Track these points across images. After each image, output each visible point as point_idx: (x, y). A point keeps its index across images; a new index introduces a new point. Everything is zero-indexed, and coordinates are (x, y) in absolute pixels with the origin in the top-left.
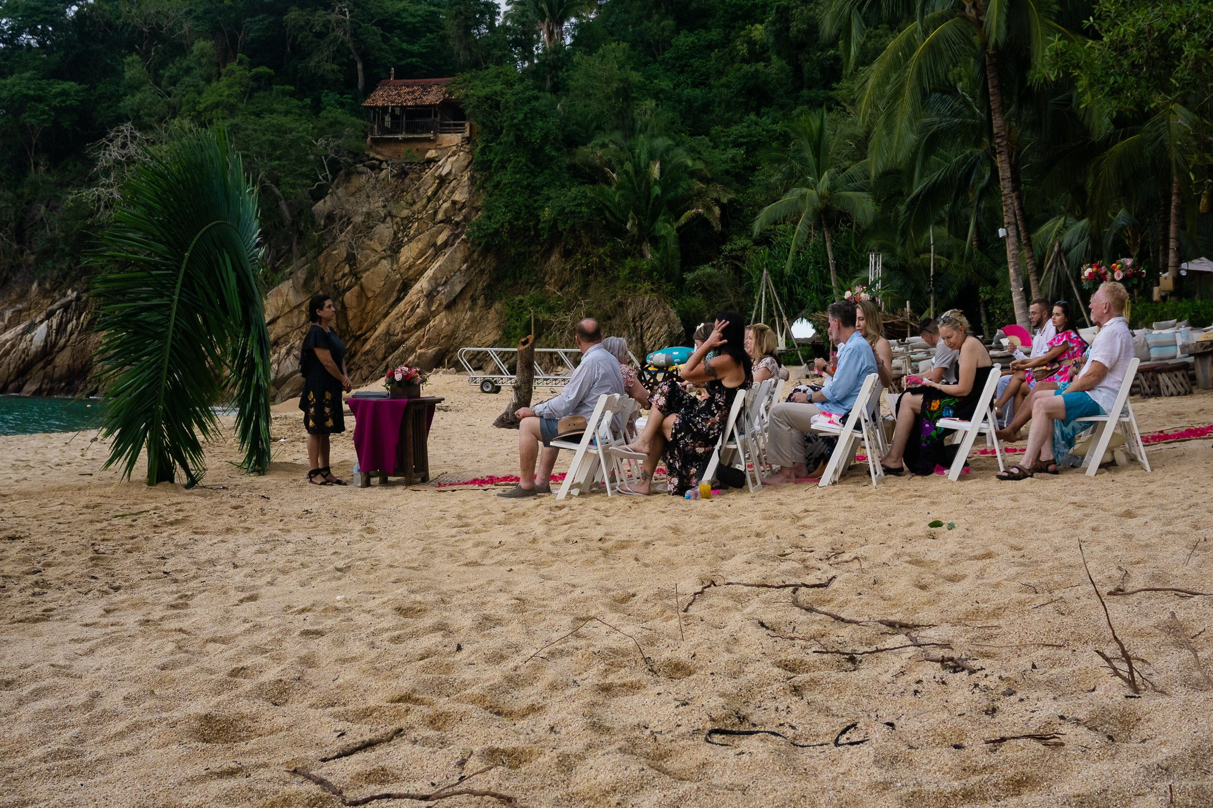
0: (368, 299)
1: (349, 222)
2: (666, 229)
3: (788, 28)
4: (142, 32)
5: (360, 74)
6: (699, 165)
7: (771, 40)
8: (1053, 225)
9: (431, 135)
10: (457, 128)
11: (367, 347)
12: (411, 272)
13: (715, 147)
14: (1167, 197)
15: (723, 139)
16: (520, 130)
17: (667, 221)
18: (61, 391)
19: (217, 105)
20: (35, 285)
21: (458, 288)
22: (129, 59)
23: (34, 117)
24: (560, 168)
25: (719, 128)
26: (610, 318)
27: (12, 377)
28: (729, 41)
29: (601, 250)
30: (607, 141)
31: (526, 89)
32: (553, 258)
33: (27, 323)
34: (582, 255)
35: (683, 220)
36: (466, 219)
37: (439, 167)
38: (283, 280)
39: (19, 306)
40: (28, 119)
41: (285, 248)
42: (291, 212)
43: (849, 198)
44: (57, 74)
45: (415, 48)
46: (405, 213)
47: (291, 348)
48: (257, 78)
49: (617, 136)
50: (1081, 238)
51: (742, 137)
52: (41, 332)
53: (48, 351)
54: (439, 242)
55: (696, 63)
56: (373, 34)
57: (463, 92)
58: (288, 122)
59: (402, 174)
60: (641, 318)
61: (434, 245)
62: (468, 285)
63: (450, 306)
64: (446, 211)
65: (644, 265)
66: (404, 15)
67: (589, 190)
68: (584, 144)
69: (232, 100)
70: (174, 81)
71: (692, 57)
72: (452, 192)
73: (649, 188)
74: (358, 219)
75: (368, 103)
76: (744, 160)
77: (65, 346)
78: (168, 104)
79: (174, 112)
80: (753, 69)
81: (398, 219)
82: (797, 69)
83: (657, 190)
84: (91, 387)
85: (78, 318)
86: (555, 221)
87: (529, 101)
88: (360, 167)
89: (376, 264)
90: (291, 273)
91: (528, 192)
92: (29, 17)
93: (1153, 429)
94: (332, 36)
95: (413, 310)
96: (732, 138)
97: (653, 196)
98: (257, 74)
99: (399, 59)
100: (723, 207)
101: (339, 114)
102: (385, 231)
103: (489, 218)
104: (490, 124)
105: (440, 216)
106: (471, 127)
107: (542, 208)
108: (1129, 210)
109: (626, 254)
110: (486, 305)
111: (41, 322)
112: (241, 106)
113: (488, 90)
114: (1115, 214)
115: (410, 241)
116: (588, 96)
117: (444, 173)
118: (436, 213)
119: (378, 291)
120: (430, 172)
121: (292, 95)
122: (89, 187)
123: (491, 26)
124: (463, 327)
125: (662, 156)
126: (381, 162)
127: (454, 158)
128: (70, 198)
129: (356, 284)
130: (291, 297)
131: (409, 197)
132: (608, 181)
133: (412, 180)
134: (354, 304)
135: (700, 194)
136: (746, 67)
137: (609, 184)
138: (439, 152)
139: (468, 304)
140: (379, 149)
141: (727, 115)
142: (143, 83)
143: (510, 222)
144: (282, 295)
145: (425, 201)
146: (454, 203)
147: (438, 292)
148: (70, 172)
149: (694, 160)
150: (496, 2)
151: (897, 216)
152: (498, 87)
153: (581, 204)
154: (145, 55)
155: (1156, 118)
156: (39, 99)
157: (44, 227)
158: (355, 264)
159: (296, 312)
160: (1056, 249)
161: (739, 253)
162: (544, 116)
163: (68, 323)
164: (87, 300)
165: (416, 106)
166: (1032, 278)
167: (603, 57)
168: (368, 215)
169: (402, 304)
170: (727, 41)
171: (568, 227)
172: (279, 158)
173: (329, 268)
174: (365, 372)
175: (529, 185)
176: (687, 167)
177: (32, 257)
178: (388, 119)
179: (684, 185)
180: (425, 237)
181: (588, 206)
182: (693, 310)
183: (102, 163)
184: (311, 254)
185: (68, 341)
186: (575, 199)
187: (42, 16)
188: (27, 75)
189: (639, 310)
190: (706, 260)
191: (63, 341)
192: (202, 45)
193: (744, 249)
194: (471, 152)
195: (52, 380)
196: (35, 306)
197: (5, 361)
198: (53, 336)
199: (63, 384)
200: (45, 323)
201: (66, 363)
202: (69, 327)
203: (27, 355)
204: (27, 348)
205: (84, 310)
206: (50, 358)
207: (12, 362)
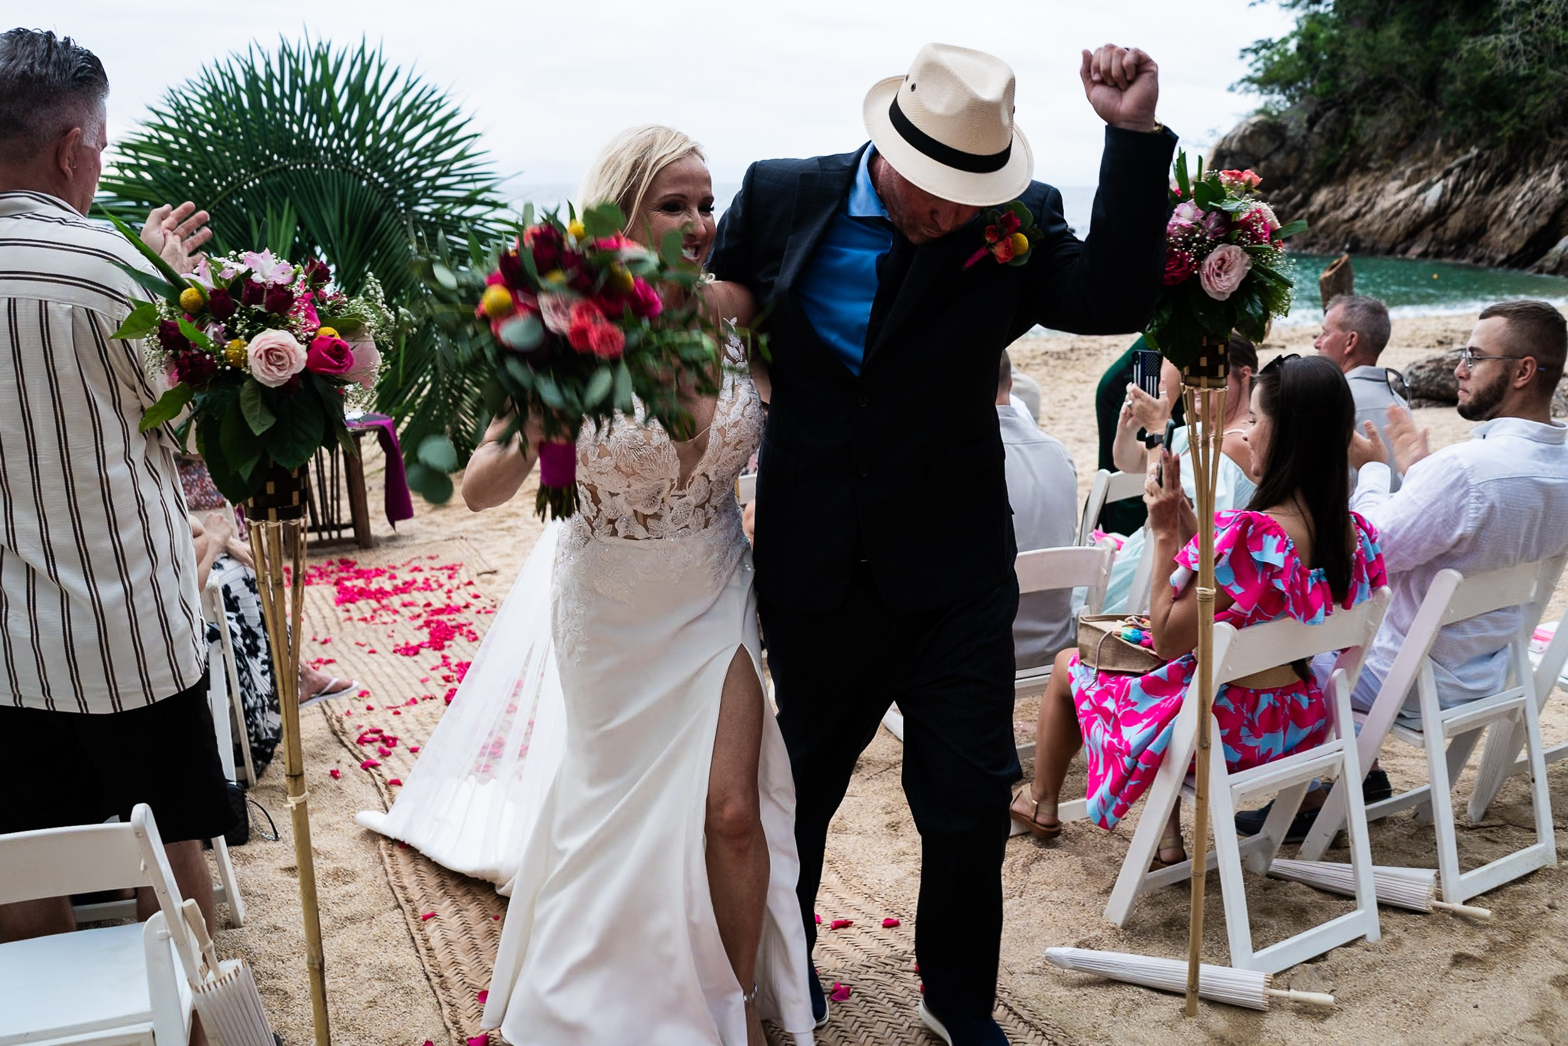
18: (1449, 254)
20: (1438, 143)
27: (1400, 239)
33: (1424, 181)
39: (1420, 164)
52: (1435, 191)
53: (1442, 211)
77: (1459, 207)
85: (1477, 178)
111: (1438, 181)
122: (1488, 34)
128: (1466, 46)
163: (1465, 182)
164: (1489, 158)
177: (1440, 114)
183: (1502, 8)
185: (1462, 201)
191: (1457, 202)
195: (1441, 243)
196: (1438, 164)
197: (1396, 221)
198: (1448, 196)
199: (1453, 248)
200: (1442, 182)
201: (1459, 225)
202: (1466, 187)
203: (1419, 215)
204: (1420, 209)
205: (1484, 168)
206: (1442, 219)
207: (1402, 222)
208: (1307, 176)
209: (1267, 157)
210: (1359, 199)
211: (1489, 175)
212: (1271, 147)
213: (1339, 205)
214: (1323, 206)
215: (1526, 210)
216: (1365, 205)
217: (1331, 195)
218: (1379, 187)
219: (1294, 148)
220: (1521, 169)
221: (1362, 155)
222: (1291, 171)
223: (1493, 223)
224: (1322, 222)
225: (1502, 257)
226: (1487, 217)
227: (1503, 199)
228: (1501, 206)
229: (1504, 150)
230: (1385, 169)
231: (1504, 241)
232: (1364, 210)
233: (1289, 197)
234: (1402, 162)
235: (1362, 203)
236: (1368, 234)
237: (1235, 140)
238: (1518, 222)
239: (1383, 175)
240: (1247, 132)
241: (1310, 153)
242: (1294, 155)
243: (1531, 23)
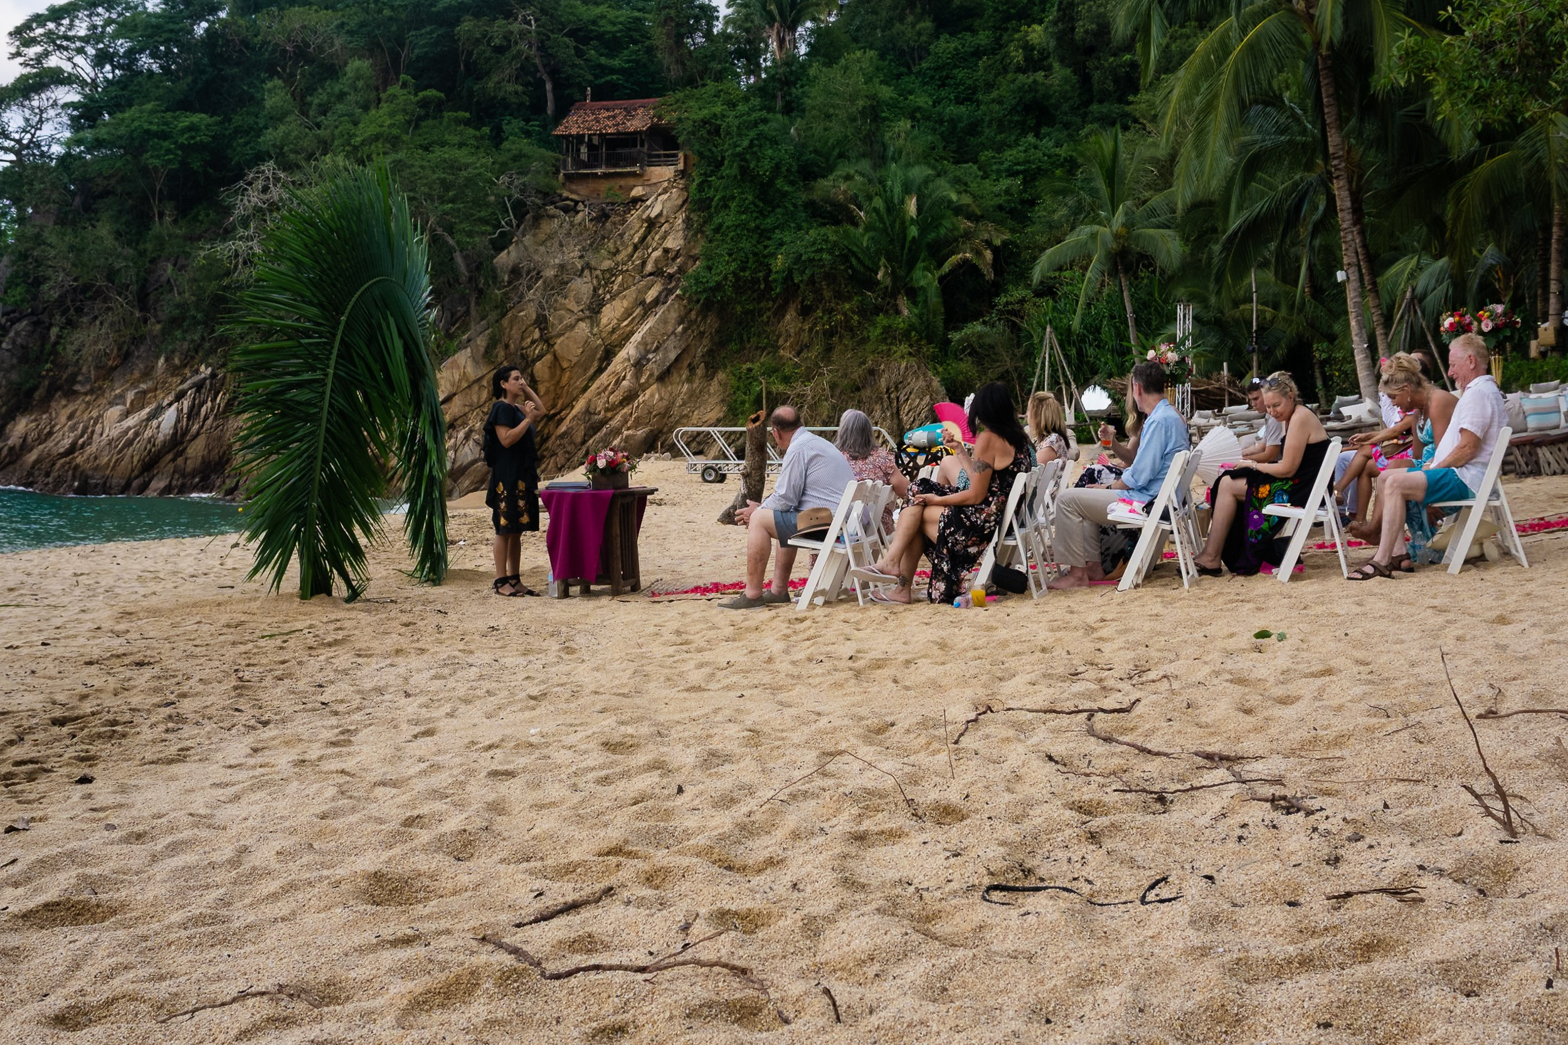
0: (563, 370)
1: (539, 276)
2: (927, 279)
3: (1073, 29)
4: (285, 51)
5: (550, 96)
6: (966, 199)
7: (1053, 43)
8: (1403, 266)
9: (637, 169)
10: (669, 160)
11: (563, 428)
12: (615, 336)
13: (985, 177)
14: (1547, 229)
15: (994, 167)
16: (746, 161)
17: (927, 269)
18: (194, 488)
19: (376, 138)
20: (162, 360)
21: (673, 356)
22: (270, 85)
23: (158, 157)
24: (795, 205)
25: (989, 153)
26: (858, 389)
27: (136, 472)
28: (1001, 47)
29: (847, 306)
30: (852, 172)
31: (752, 110)
32: (788, 317)
33: (153, 406)
34: (824, 312)
35: (947, 267)
36: (681, 270)
37: (648, 207)
38: (460, 347)
39: (143, 386)
40: (151, 160)
41: (461, 309)
42: (468, 266)
43: (1151, 237)
44: (185, 105)
45: (616, 63)
46: (607, 264)
47: (471, 431)
48: (424, 103)
49: (865, 165)
50: (1439, 282)
51: (1018, 164)
52: (169, 418)
53: (178, 441)
54: (648, 300)
55: (960, 74)
56: (564, 48)
57: (675, 115)
58: (462, 156)
59: (603, 217)
60: (896, 388)
61: (643, 303)
62: (684, 351)
63: (663, 377)
64: (656, 261)
65: (900, 323)
66: (602, 22)
67: (831, 233)
68: (824, 177)
69: (395, 131)
70: (324, 110)
71: (955, 66)
72: (664, 238)
73: (904, 229)
74: (550, 273)
75: (560, 131)
76: (1021, 192)
77: (198, 434)
78: (317, 137)
79: (325, 147)
80: (1031, 80)
81: (598, 272)
82: (1085, 79)
83: (913, 231)
84: (230, 483)
85: (214, 400)
86: (790, 271)
87: (756, 124)
88: (551, 209)
89: (572, 327)
90: (469, 340)
91: (756, 236)
92: (150, 36)
93: (1531, 515)
94: (514, 50)
95: (618, 383)
96: (1006, 165)
97: (909, 238)
98: (424, 98)
99: (596, 77)
100: (996, 251)
101: (524, 145)
102: (582, 287)
103: (710, 268)
104: (708, 153)
105: (649, 268)
106: (686, 157)
107: (773, 255)
108: (1499, 246)
109: (877, 310)
110: (706, 376)
111: (170, 405)
112: (405, 138)
113: (706, 111)
114: (1481, 251)
115: (613, 298)
116: (828, 117)
117: (653, 215)
118: (644, 263)
119: (575, 360)
120: (635, 214)
121: (467, 123)
122: (224, 240)
123: (708, 34)
124: (679, 402)
125: (919, 189)
126: (577, 203)
127: (665, 197)
128: (202, 254)
129: (548, 352)
130: (469, 370)
131: (611, 245)
132: (854, 221)
133: (614, 223)
134: (546, 376)
135: (967, 235)
136: (1021, 77)
137: (856, 224)
138: (648, 189)
139: (685, 374)
140: (574, 187)
141: (999, 138)
142: (286, 114)
143: (734, 273)
144: (458, 367)
145: (630, 249)
146: (666, 251)
147: (649, 360)
148: (202, 222)
149: (959, 193)
150: (714, 4)
151: (1210, 258)
152: (718, 109)
153: (821, 250)
154: (289, 80)
155: (1531, 131)
156: (163, 136)
157: (171, 290)
158: (546, 328)
159: (476, 387)
160: (1408, 295)
161: (1017, 307)
162: (774, 142)
163: (201, 405)
164: (224, 377)
165: (619, 133)
166: (1379, 332)
167: (846, 68)
168: (562, 267)
169: (604, 375)
170: (998, 46)
171: (805, 277)
172: (452, 201)
173: (515, 333)
174: (560, 459)
175: (757, 227)
176: (950, 202)
177: (158, 327)
178: (584, 149)
179: (947, 223)
180: (631, 293)
181: (830, 252)
182: (961, 377)
183: (238, 212)
184: (493, 316)
185: (202, 427)
186: (814, 243)
187: (165, 36)
188: (149, 106)
189: (893, 378)
190: (975, 316)
191: (196, 427)
192: (358, 66)
193: (1022, 301)
194: (686, 188)
195: (183, 475)
196: (163, 385)
197: (129, 452)
198: (184, 422)
199: (197, 480)
200: (174, 406)
201: (200, 455)
202: (203, 410)
203: (154, 444)
204: (154, 436)
205: (220, 390)
206: (181, 448)
207: (135, 455)
210: (73, 428)
211: (227, 397)
213: (46, 437)
214: (25, 439)
216: (81, 436)
217: (32, 426)
218: (95, 413)
221: (65, 376)
224: (33, 456)
230: (96, 392)
232: (81, 441)
234: (118, 384)
235: (77, 433)
236: (96, 469)
239: (97, 400)
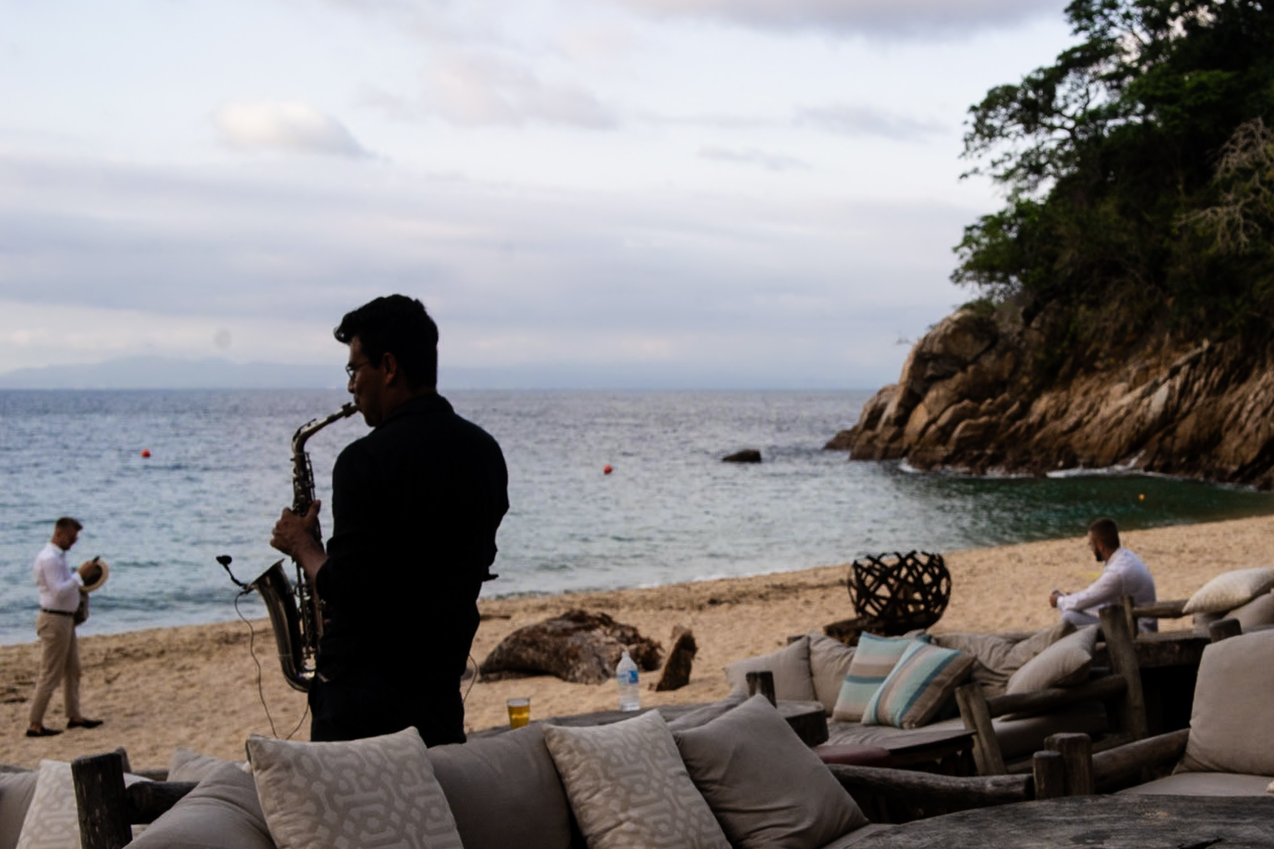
18: (1179, 468)
20: (1168, 336)
27: (1123, 452)
33: (1150, 383)
39: (1148, 362)
52: (1162, 394)
53: (1169, 417)
77: (1189, 412)
85: (1207, 376)
111: (1164, 381)
163: (1195, 381)
164: (1222, 351)
183: (1221, 175)
185: (1193, 404)
191: (1186, 406)
195: (1168, 454)
196: (1167, 361)
197: (1116, 432)
198: (1176, 398)
199: (1183, 460)
200: (1168, 382)
201: (1189, 433)
202: (1196, 387)
203: (1143, 423)
204: (1143, 416)
205: (1217, 364)
206: (1170, 427)
207: (1124, 432)
208: (1025, 380)
209: (976, 360)
210: (1080, 406)
211: (1221, 373)
212: (979, 348)
213: (1060, 414)
214: (1043, 417)
215: (1258, 413)
216: (1088, 413)
217: (1052, 403)
218: (1103, 392)
219: (1008, 348)
220: (1258, 363)
221: (1088, 353)
222: (1006, 375)
223: (1228, 429)
224: (1038, 436)
225: (1234, 468)
226: (1222, 421)
227: (1239, 399)
228: (1236, 409)
229: (1237, 342)
231: (1236, 450)
232: (1086, 419)
233: (1005, 406)
234: (1130, 360)
235: (1084, 410)
236: (1087, 447)
237: (937, 340)
238: (1250, 427)
239: (1109, 377)
240: (949, 331)
241: (1029, 353)
242: (1009, 355)
243: (1257, 192)
